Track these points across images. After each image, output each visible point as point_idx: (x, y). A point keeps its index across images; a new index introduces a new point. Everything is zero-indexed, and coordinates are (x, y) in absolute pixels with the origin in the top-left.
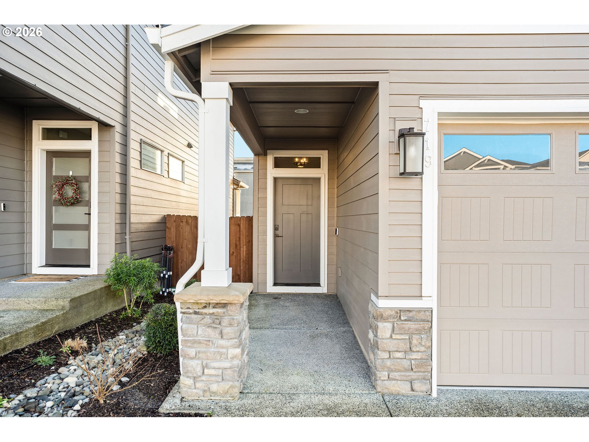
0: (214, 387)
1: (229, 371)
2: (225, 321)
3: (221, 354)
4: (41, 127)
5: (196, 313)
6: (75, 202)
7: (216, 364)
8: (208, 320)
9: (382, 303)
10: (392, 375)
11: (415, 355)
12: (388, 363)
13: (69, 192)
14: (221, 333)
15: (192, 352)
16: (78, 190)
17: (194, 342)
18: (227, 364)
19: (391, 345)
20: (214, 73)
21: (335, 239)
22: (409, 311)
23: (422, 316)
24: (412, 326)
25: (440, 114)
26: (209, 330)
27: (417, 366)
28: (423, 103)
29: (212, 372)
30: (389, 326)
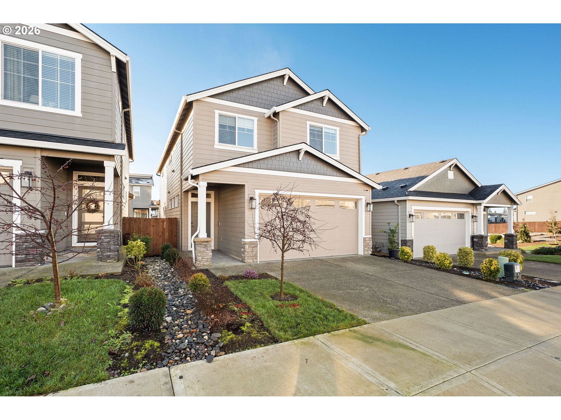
0: (205, 264)
1: (209, 259)
2: (208, 246)
3: (207, 255)
4: (77, 175)
5: (200, 244)
6: (96, 210)
7: (206, 257)
8: (203, 246)
9: (246, 240)
10: (249, 258)
11: (254, 253)
12: (248, 255)
13: (93, 206)
14: (207, 249)
15: (199, 255)
16: (97, 206)
17: (200, 252)
18: (209, 257)
19: (248, 250)
20: (202, 179)
21: (217, 227)
22: (252, 242)
23: (255, 243)
24: (253, 246)
25: (259, 193)
26: (204, 249)
27: (254, 255)
28: (255, 190)
29: (205, 260)
30: (248, 246)
